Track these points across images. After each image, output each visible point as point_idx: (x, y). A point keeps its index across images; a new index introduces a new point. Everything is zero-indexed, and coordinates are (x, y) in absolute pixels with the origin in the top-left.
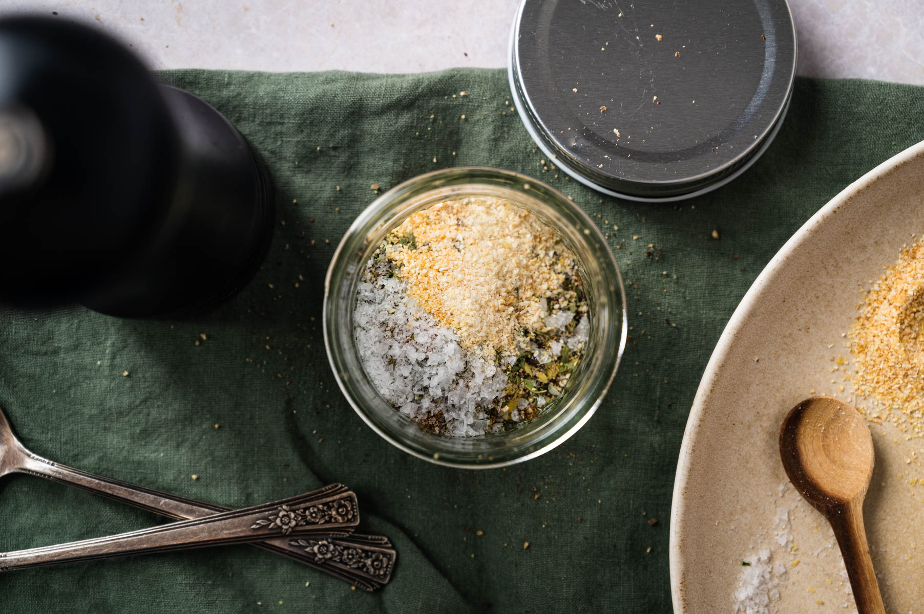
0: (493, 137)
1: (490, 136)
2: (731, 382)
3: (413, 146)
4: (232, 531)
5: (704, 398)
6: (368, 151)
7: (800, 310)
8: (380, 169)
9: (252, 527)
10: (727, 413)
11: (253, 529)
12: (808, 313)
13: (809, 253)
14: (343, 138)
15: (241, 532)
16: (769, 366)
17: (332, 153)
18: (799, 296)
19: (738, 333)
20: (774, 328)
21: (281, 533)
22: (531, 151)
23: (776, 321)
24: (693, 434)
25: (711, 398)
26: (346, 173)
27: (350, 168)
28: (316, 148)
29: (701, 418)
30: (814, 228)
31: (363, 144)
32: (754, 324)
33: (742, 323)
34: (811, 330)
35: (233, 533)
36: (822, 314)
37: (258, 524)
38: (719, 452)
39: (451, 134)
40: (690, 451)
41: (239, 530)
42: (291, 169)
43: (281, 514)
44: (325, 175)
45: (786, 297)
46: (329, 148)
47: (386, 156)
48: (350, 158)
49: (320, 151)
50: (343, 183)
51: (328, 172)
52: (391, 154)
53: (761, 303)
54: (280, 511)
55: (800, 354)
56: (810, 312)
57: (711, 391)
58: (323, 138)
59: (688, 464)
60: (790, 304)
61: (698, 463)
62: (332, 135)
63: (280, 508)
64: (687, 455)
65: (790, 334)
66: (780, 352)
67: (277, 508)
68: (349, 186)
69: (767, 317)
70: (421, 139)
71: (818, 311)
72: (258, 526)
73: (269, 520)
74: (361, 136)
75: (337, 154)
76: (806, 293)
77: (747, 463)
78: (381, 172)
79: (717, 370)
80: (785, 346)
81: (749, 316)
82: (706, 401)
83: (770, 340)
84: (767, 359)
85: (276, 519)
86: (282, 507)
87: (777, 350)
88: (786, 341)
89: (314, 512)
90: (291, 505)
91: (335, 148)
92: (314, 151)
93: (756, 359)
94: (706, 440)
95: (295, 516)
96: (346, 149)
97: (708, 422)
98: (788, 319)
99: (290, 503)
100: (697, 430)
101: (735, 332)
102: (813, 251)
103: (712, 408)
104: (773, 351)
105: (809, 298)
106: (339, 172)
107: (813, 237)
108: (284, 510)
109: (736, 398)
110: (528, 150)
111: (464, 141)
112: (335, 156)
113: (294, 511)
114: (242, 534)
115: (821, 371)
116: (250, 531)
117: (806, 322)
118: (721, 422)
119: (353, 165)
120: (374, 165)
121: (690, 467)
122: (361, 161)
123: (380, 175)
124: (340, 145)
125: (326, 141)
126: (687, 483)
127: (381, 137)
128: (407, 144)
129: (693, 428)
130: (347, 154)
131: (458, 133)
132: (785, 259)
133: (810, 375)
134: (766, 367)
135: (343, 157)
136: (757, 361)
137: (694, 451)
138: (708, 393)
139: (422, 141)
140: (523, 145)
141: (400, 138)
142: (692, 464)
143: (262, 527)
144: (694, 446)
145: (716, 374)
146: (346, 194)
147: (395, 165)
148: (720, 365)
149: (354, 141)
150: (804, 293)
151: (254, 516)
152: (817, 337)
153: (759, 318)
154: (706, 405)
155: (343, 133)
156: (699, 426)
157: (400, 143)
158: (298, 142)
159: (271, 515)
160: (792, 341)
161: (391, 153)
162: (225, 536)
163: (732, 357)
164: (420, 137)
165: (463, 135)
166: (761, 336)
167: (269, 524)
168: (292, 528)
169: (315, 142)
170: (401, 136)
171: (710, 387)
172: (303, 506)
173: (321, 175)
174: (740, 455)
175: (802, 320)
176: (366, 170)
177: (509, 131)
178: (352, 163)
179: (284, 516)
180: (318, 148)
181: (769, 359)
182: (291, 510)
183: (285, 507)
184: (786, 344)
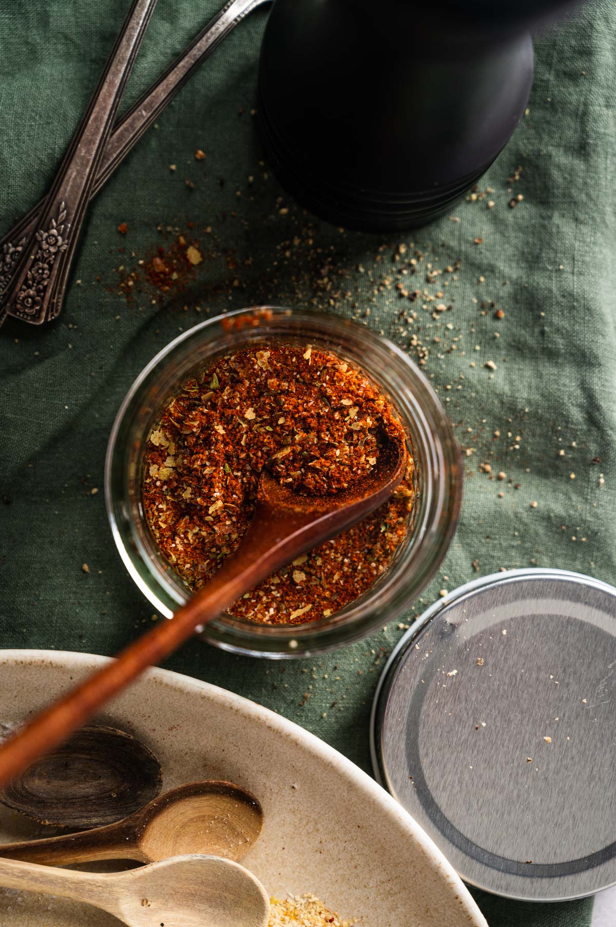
0: (552, 515)
1: (553, 511)
2: (275, 753)
3: (545, 422)
4: (71, 180)
5: (263, 718)
6: (538, 371)
7: (344, 845)
8: (517, 383)
9: (63, 203)
10: (239, 744)
11: (61, 203)
12: (339, 853)
13: (412, 862)
14: (555, 343)
15: (65, 189)
16: (285, 801)
17: (537, 330)
18: (361, 845)
19: (332, 767)
20: (329, 812)
21: (42, 229)
22: (533, 557)
23: (337, 815)
24: (223, 699)
25: (262, 726)
26: (513, 344)
27: (519, 349)
28: (543, 311)
29: (241, 712)
30: (442, 871)
31: (547, 364)
32: (339, 788)
33: (344, 774)
34: (318, 855)
35: (68, 181)
36: (336, 871)
37: (63, 211)
38: (194, 729)
39: (556, 468)
40: (204, 693)
41: (69, 188)
42: (519, 280)
43: (60, 238)
44: (512, 319)
45: (363, 830)
46: (543, 326)
47: (534, 390)
48: (531, 349)
49: (540, 317)
50: (501, 340)
51: (515, 324)
52: (536, 397)
53: (364, 799)
54: (63, 240)
55: (292, 838)
56: (340, 857)
57: (269, 727)
58: (555, 320)
59: (189, 688)
60: (354, 834)
61: (187, 701)
62: (558, 330)
63: (66, 241)
64: (199, 690)
65: (318, 830)
66: (299, 816)
67: (68, 238)
68: (498, 347)
69: (344, 804)
70: (552, 431)
71: (339, 867)
72: (61, 210)
73: (61, 224)
74: (557, 363)
75: (536, 335)
76: (363, 854)
77: (175, 761)
78: (514, 384)
79: (294, 737)
80: (304, 822)
81: (350, 783)
82: (259, 719)
83: (314, 805)
84: (293, 799)
85: (58, 231)
86: (66, 244)
87: (302, 813)
88: (310, 824)
89: (43, 273)
90: (63, 254)
91: (543, 333)
92: (540, 308)
93: (296, 786)
94: (213, 714)
95: (50, 252)
96: (541, 346)
97: (234, 720)
98: (337, 829)
99: (66, 255)
100: (227, 704)
101: (335, 764)
102: (414, 867)
103: (250, 725)
104: (301, 808)
105: (357, 857)
106: (513, 335)
107: (431, 869)
108: (62, 245)
109: (255, 757)
110: (535, 554)
111: (547, 481)
112: (533, 331)
113: (56, 254)
114: (62, 189)
115: (268, 861)
116: (61, 199)
117: (328, 851)
118: (230, 735)
119: (522, 352)
120: (522, 376)
121: (185, 692)
122: (527, 362)
123: (511, 383)
124: (546, 338)
125: (551, 324)
126: (167, 685)
127: (556, 387)
128: (547, 416)
129: (230, 701)
130: (535, 346)
131: (556, 475)
132: (411, 833)
133: (266, 847)
134: (284, 796)
135: (531, 341)
136: (293, 787)
137: (203, 698)
138: (268, 724)
139: (550, 433)
140: (541, 548)
141: (555, 408)
142: (188, 693)
143: (58, 213)
144: (208, 699)
145: (288, 736)
146: (489, 343)
147: (524, 401)
148: (299, 742)
149: (551, 355)
150: (364, 852)
151: (74, 212)
152: (308, 861)
153: (345, 794)
154: (254, 719)
155: (560, 343)
156: (231, 708)
157: (549, 407)
158: (550, 291)
159: (65, 229)
160: (310, 831)
161: (538, 397)
162: (69, 171)
163: (304, 757)
164: (555, 431)
165: (554, 480)
166: (322, 795)
167: (56, 221)
168: (40, 242)
169: (550, 311)
170: (557, 408)
171: (276, 726)
172: (57, 266)
173: (512, 315)
174: (186, 753)
175: (332, 845)
176: (516, 367)
177: (558, 533)
178: (525, 351)
179: (57, 241)
180: (543, 314)
181: (293, 802)
182: (58, 251)
183: (65, 247)
184: (307, 823)
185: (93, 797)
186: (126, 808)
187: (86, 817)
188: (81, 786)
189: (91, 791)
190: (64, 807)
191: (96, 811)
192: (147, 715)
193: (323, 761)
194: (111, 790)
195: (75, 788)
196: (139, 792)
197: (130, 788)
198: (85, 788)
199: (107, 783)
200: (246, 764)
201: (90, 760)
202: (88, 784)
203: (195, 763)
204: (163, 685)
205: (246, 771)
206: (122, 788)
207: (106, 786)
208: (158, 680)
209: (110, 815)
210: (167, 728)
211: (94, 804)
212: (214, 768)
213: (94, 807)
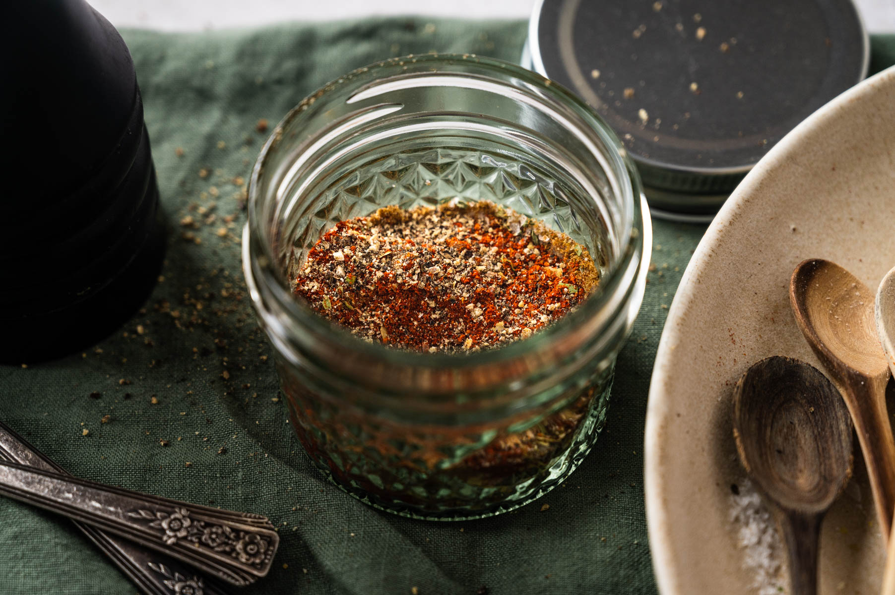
2: (758, 232)
5: (720, 227)
7: (853, 194)
9: (130, 514)
10: (749, 271)
17: (275, 88)
18: (853, 174)
20: (819, 199)
21: (161, 538)
23: (822, 191)
25: (729, 232)
28: (256, 80)
29: (714, 247)
34: (865, 226)
36: (881, 211)
37: (140, 514)
38: (734, 315)
40: (694, 279)
41: (111, 509)
43: (173, 516)
45: (837, 164)
46: (271, 82)
51: (270, 109)
54: (175, 512)
57: (731, 223)
60: (841, 179)
63: (177, 510)
66: (824, 236)
67: (173, 507)
71: (877, 207)
72: (137, 516)
73: (155, 516)
76: (863, 176)
79: (740, 202)
83: (812, 212)
84: (806, 234)
85: (164, 518)
86: (180, 509)
89: (216, 533)
90: (192, 512)
92: (253, 84)
93: (792, 226)
95: (190, 526)
98: (836, 197)
99: (194, 510)
100: (706, 259)
103: (729, 245)
108: (181, 514)
109: (762, 260)
113: (192, 520)
116: (124, 516)
118: (739, 275)
124: (285, 78)
125: (271, 71)
126: (685, 314)
136: (794, 229)
137: (699, 281)
138: (726, 223)
142: (694, 296)
143: (140, 519)
145: (739, 207)
148: (746, 197)
150: (860, 173)
151: (140, 502)
156: (710, 256)
158: (235, 74)
159: (162, 511)
166: (801, 199)
167: (152, 521)
168: (178, 539)
172: (206, 519)
175: (854, 209)
179: (175, 519)
180: (260, 80)
181: (809, 236)
182: (189, 517)
183: (184, 512)
184: (832, 229)
185: (816, 431)
186: (825, 398)
187: (840, 436)
188: (803, 442)
189: (808, 434)
190: (830, 458)
191: (831, 427)
192: (719, 360)
193: (765, 179)
194: (806, 413)
195: (805, 448)
196: (807, 384)
197: (802, 393)
198: (806, 440)
199: (797, 416)
200: (770, 274)
201: (772, 428)
202: (801, 435)
203: (771, 331)
204: (686, 318)
205: (777, 277)
206: (804, 401)
207: (802, 418)
208: (680, 321)
209: (836, 413)
210: (733, 345)
211: (823, 430)
212: (776, 312)
213: (826, 429)
